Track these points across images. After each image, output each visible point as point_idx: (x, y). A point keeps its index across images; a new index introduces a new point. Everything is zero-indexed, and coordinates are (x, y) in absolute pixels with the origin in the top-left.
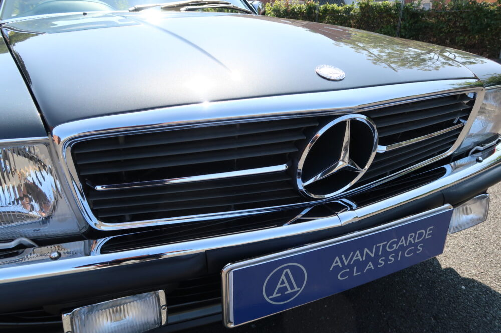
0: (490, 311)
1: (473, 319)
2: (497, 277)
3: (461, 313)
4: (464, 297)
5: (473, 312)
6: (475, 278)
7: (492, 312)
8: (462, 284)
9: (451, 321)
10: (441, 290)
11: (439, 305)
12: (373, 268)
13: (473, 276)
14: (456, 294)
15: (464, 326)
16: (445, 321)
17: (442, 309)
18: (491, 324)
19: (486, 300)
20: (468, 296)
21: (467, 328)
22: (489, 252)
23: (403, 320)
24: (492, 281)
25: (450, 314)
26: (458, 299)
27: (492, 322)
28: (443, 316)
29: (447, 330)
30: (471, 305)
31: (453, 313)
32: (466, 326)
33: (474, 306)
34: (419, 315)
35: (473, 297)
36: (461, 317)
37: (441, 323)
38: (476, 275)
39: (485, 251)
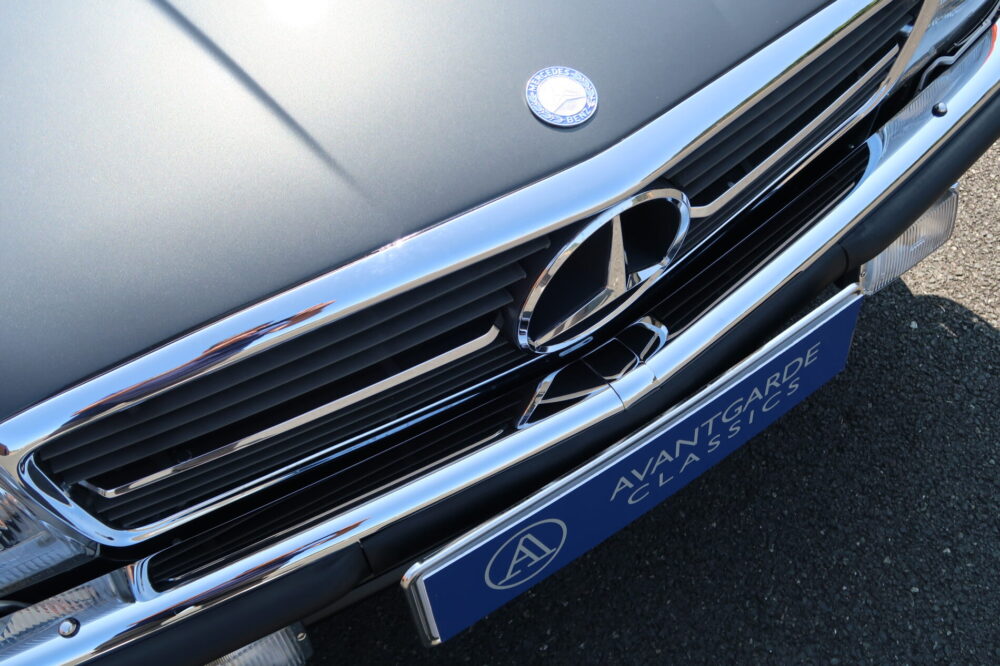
0: (963, 377)
1: (924, 404)
2: (990, 281)
3: (903, 394)
4: (913, 349)
5: (928, 387)
6: (942, 293)
7: (966, 379)
8: (911, 315)
9: (880, 419)
10: (866, 340)
11: (859, 380)
12: (697, 459)
13: (938, 289)
14: (896, 347)
15: (906, 426)
16: (868, 419)
17: (864, 392)
18: (962, 410)
19: (958, 349)
20: (922, 346)
21: (910, 428)
22: (981, 210)
23: (781, 434)
24: (978, 294)
25: (880, 399)
26: (900, 357)
27: (962, 404)
28: (864, 408)
29: (870, 443)
30: (924, 370)
31: (887, 396)
32: (910, 424)
33: (932, 370)
34: (815, 416)
35: (932, 346)
36: (901, 404)
37: (859, 426)
38: (945, 286)
39: (973, 210)
